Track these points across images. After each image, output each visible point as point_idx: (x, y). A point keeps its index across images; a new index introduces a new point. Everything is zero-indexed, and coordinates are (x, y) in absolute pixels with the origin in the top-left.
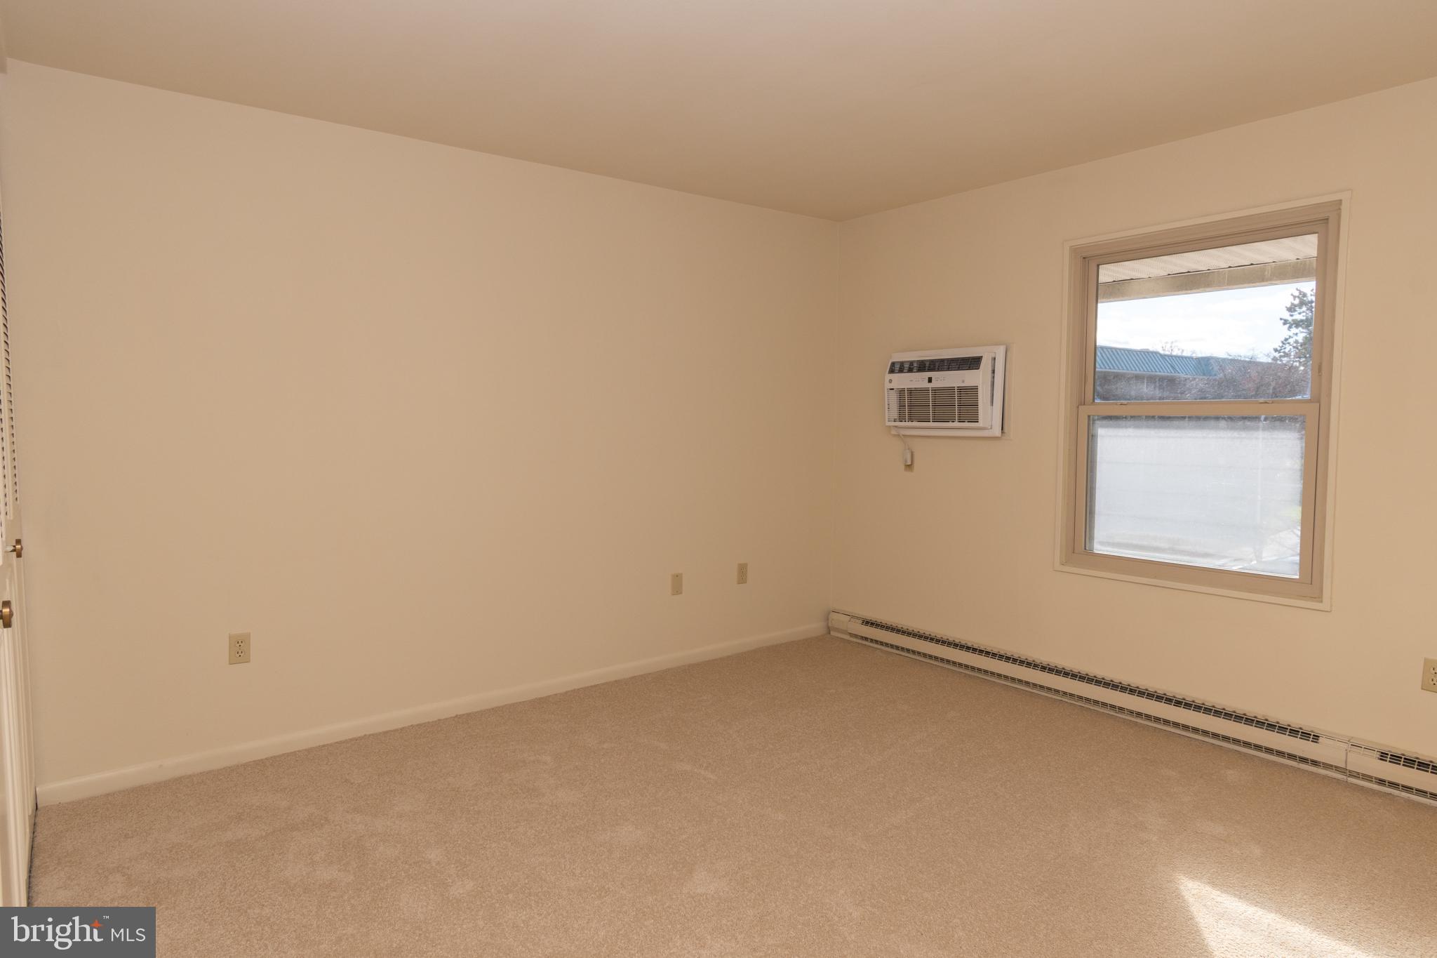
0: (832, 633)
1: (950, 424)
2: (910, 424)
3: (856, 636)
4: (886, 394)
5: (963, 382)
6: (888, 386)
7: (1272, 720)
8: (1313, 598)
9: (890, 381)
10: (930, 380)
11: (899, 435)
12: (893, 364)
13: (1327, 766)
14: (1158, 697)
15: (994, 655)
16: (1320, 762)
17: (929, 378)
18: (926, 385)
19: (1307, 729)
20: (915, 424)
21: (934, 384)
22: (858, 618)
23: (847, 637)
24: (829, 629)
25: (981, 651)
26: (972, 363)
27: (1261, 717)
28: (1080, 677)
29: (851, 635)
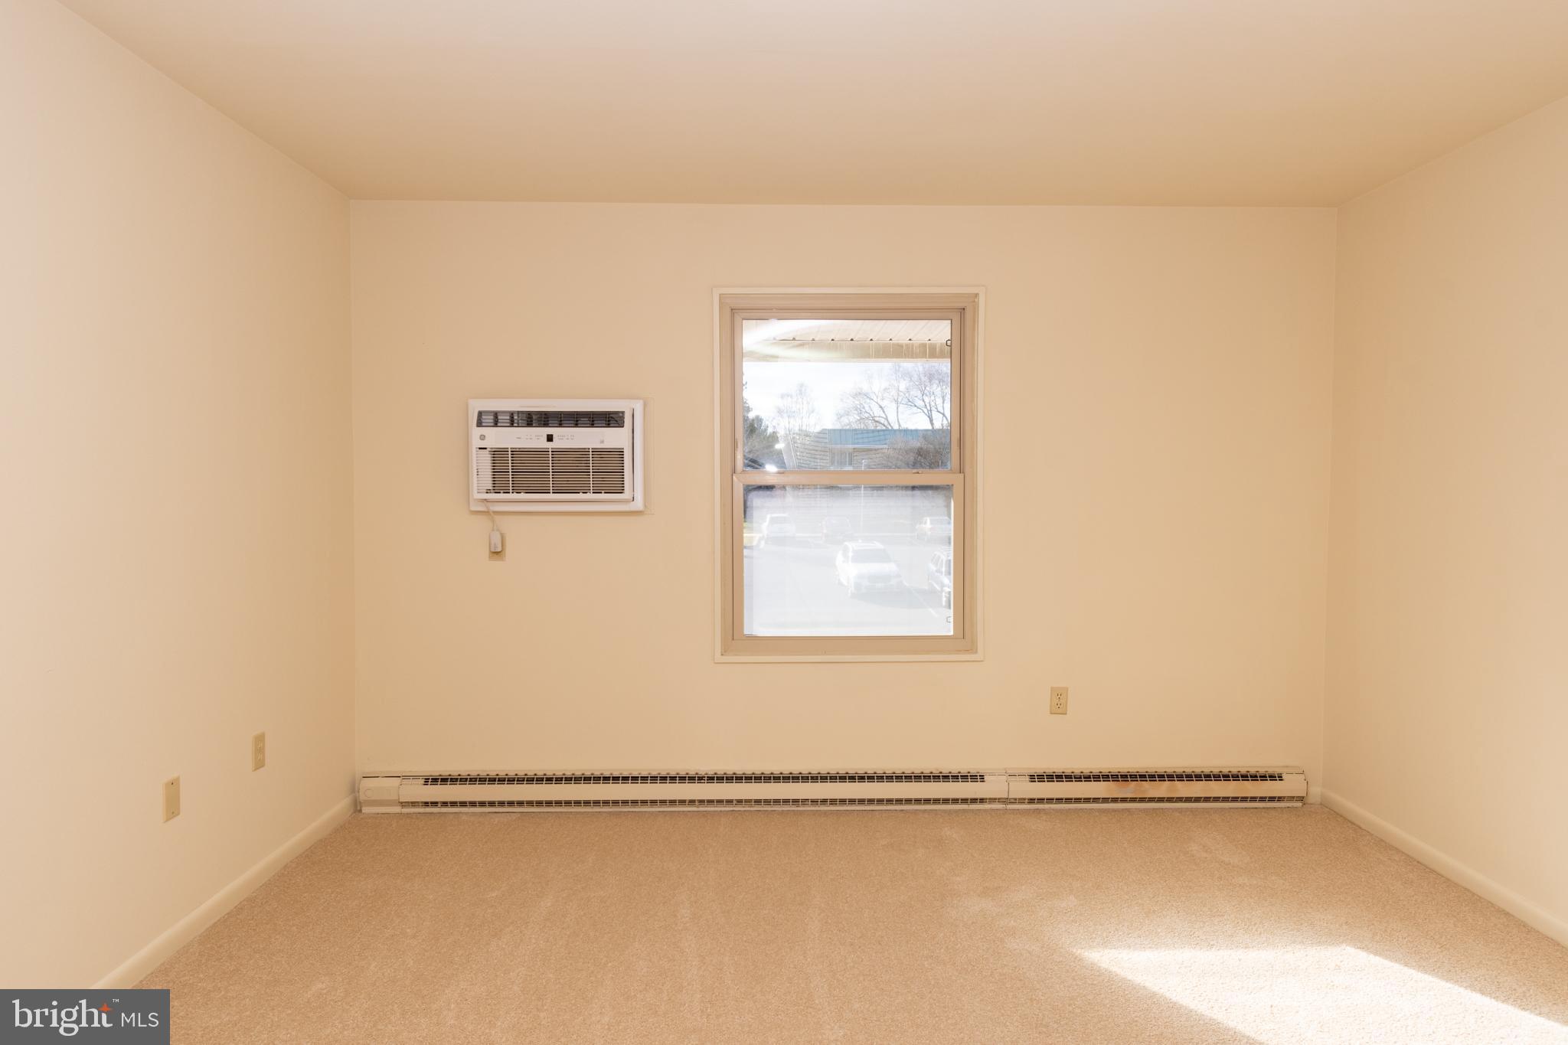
0: (365, 810)
1: (581, 496)
2: (515, 496)
3: (414, 804)
4: (474, 456)
5: (602, 442)
6: (477, 443)
7: (945, 772)
8: (967, 651)
9: (483, 437)
10: (550, 438)
11: (488, 512)
12: (480, 414)
13: (993, 800)
14: (840, 778)
15: (644, 779)
16: (986, 799)
17: (548, 435)
18: (544, 444)
19: (973, 772)
20: (523, 496)
21: (556, 444)
22: (415, 777)
23: (397, 809)
24: (357, 806)
25: (625, 779)
26: (611, 419)
27: (936, 773)
28: (756, 778)
29: (403, 804)
